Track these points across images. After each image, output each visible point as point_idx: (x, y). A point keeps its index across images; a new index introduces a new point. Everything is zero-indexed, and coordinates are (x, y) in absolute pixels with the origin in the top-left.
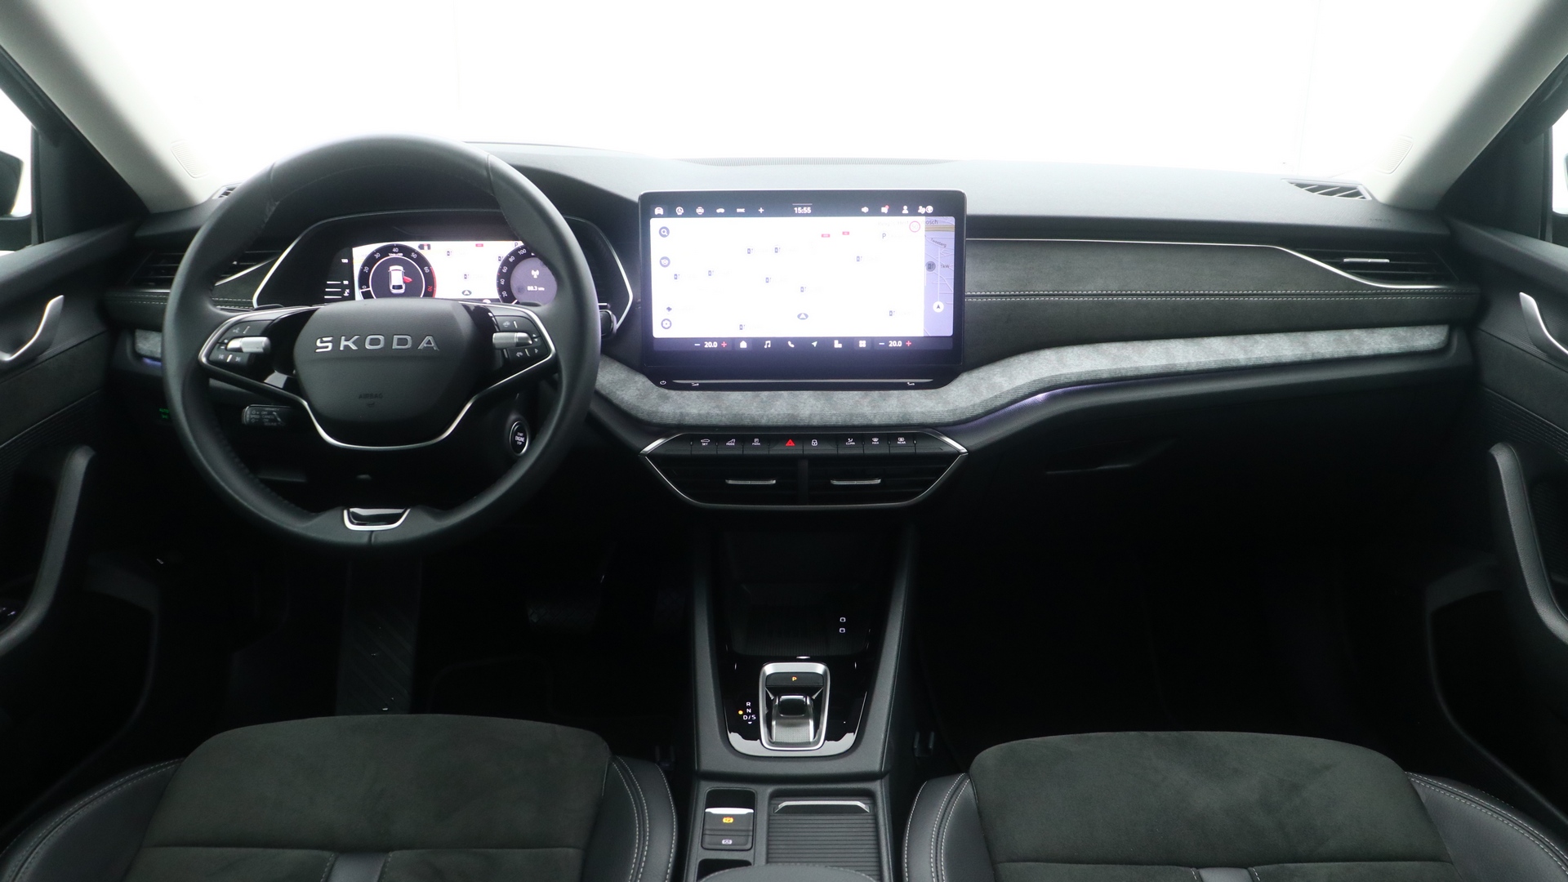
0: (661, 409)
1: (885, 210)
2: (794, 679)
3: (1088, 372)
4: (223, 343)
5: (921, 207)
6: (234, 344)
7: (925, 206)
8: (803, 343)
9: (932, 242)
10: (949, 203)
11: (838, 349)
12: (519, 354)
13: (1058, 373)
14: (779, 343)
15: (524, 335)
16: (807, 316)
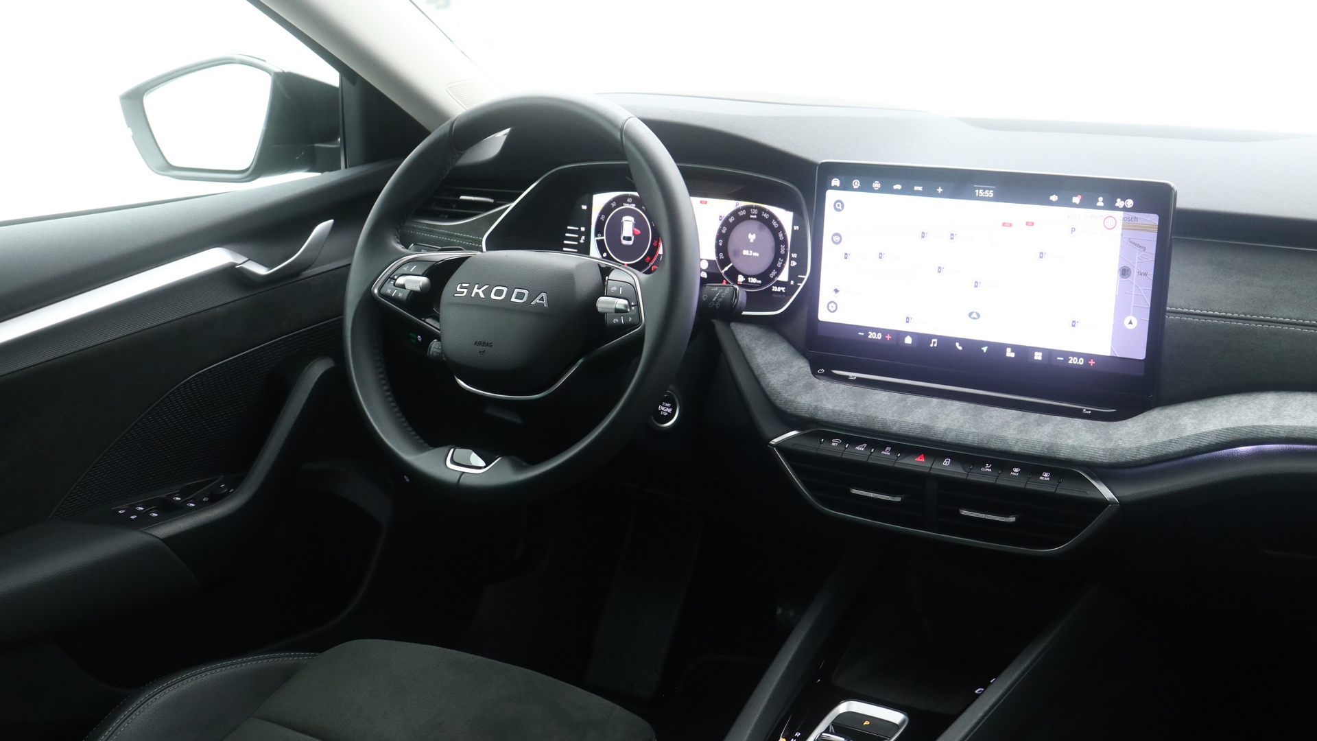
0: (799, 399)
1: (1076, 200)
2: (867, 723)
3: (1304, 428)
4: (393, 279)
5: (1119, 200)
6: (401, 281)
7: (1124, 199)
8: (972, 346)
9: (1129, 243)
10: (1153, 197)
11: (1010, 358)
12: (615, 321)
13: (1263, 423)
14: (946, 342)
15: (626, 302)
16: (979, 316)
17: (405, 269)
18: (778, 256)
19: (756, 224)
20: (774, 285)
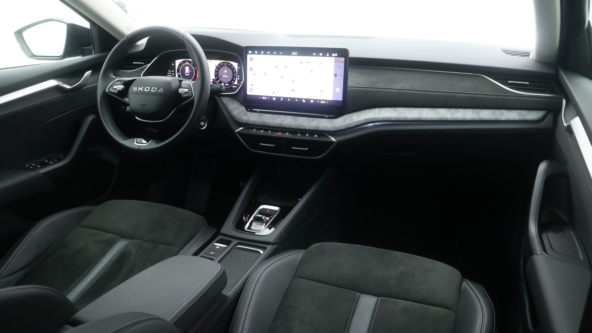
0: (243, 118)
1: (321, 54)
2: (268, 211)
3: (387, 117)
4: (112, 87)
5: (333, 54)
6: (115, 87)
7: (334, 54)
8: (293, 99)
9: (337, 67)
10: (343, 53)
11: (304, 102)
12: (185, 96)
13: (375, 117)
14: (286, 99)
15: (188, 90)
16: (294, 90)
17: (116, 83)
18: (234, 77)
19: (226, 67)
20: (233, 85)
